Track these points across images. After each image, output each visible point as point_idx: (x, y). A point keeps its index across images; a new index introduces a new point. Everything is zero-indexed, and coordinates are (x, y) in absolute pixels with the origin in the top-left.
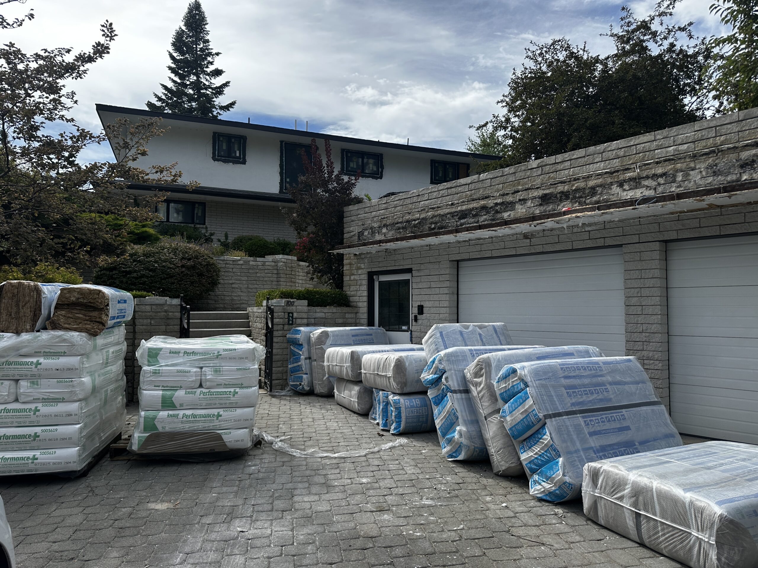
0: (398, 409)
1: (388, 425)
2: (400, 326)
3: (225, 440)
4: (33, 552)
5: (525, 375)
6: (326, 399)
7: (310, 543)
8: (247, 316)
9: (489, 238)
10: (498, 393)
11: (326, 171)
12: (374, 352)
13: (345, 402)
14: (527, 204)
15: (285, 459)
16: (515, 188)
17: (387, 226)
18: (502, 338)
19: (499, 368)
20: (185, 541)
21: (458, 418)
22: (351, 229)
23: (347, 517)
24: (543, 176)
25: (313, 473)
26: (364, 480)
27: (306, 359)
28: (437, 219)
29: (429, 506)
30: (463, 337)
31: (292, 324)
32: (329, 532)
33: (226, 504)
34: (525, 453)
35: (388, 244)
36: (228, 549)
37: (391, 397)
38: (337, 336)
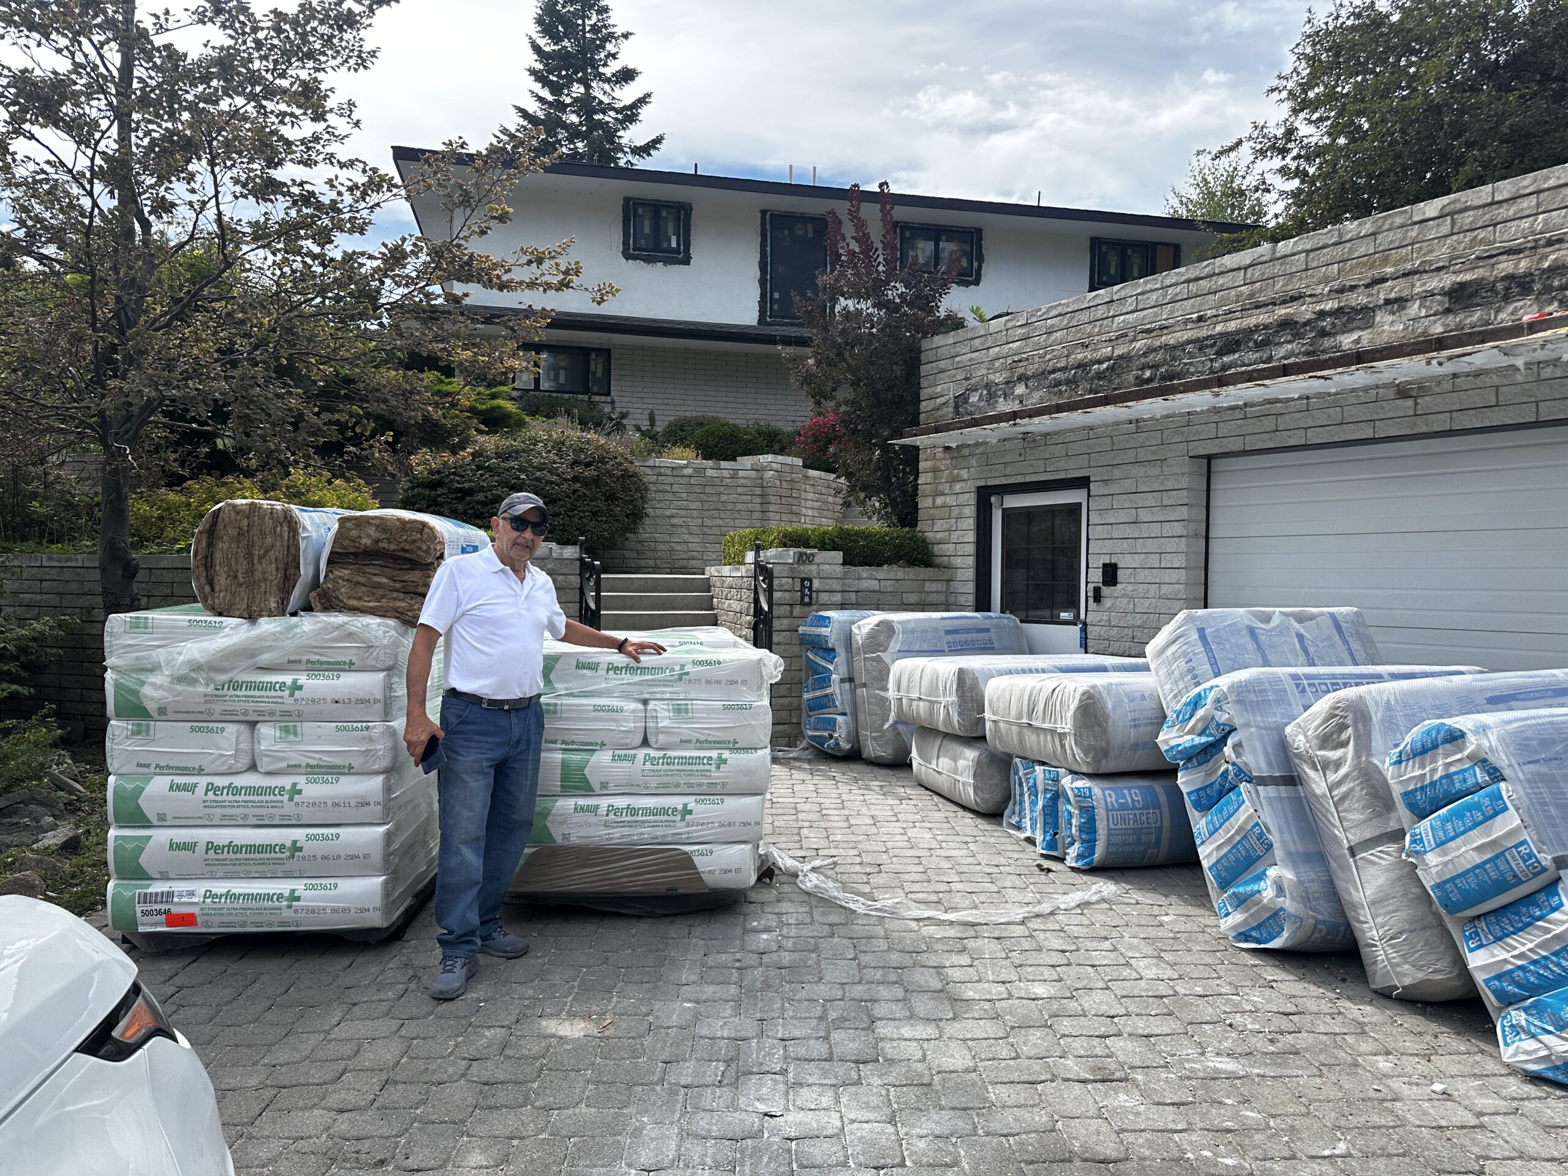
0: (1088, 812)
1: (1060, 845)
2: (1055, 612)
3: (700, 869)
4: (295, 1134)
5: (1491, 748)
6: (890, 772)
7: (947, 1165)
8: (707, 586)
9: (1300, 398)
10: (1397, 791)
11: (881, 259)
12: (1010, 672)
13: (942, 782)
14: (1408, 311)
15: (834, 918)
16: (1376, 273)
17: (1028, 379)
18: (1355, 645)
19: (1390, 725)
20: (637, 1133)
21: (1271, 846)
22: (939, 389)
23: (1022, 1094)
24: (1455, 237)
25: (907, 960)
26: (1040, 990)
27: (842, 681)
28: (1159, 356)
29: (1231, 1077)
30: (1257, 643)
31: (810, 604)
32: (987, 1134)
33: (719, 1034)
34: (1480, 952)
35: (1036, 420)
36: (742, 1165)
37: (1067, 781)
38: (913, 631)
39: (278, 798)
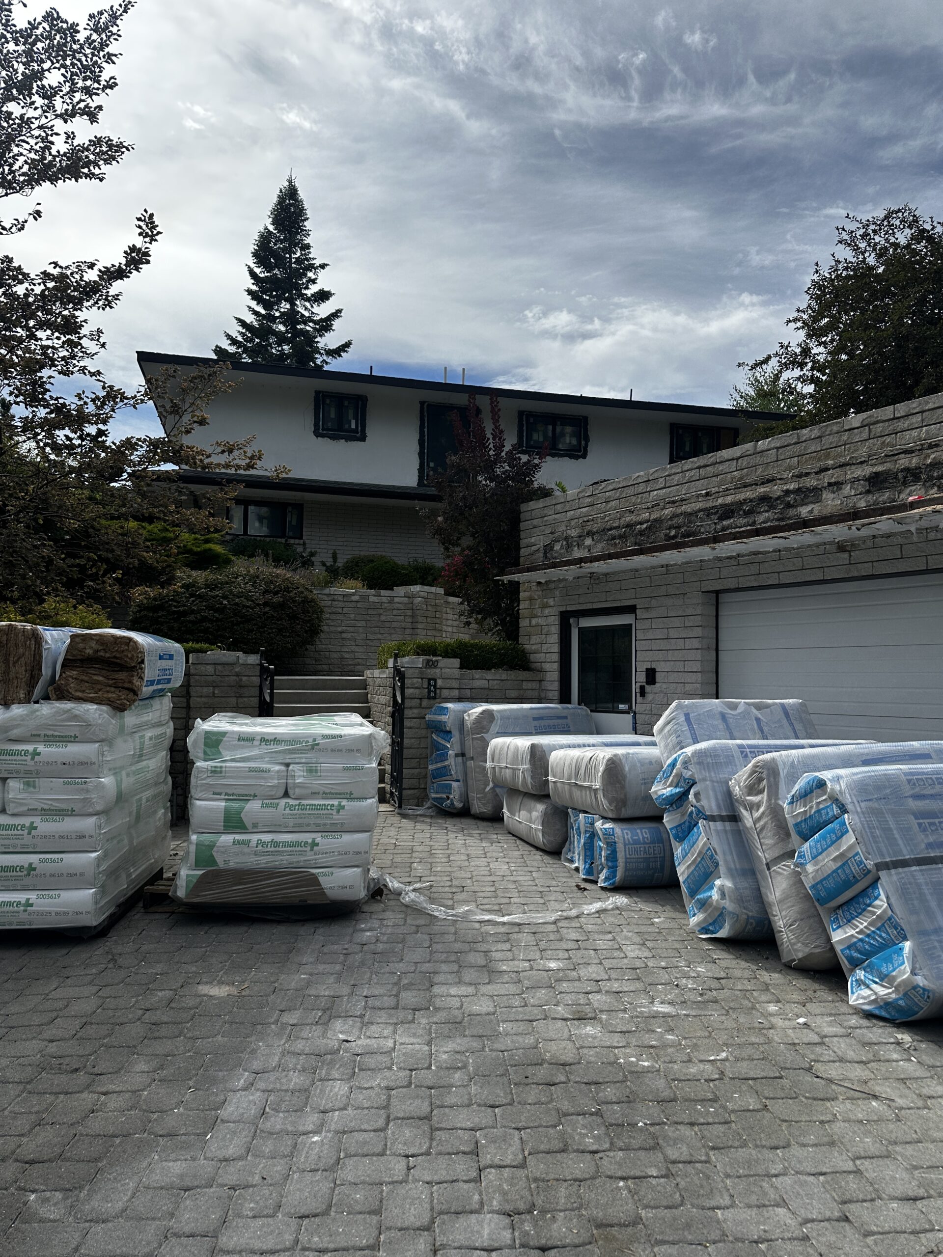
0: (612, 845)
1: (595, 872)
2: (615, 705)
3: (324, 885)
4: (19, 1054)
5: (840, 791)
6: (490, 824)
7: (459, 1068)
8: (364, 685)
9: (774, 551)
10: (791, 823)
11: (491, 446)
12: (569, 746)
13: (522, 830)
14: (843, 491)
15: (421, 922)
16: (822, 464)
17: (593, 534)
18: (798, 727)
19: (793, 779)
20: (253, 1052)
21: (717, 865)
22: (533, 540)
23: (522, 1027)
24: (871, 441)
25: (466, 947)
26: (553, 965)
27: (457, 755)
28: (680, 520)
29: (666, 1016)
30: (727, 724)
31: (434, 698)
32: (491, 1050)
33: (322, 994)
34: (839, 931)
35: (595, 564)
36: (321, 1069)
37: (598, 824)
38: (508, 718)
39: (20, 832)
